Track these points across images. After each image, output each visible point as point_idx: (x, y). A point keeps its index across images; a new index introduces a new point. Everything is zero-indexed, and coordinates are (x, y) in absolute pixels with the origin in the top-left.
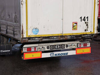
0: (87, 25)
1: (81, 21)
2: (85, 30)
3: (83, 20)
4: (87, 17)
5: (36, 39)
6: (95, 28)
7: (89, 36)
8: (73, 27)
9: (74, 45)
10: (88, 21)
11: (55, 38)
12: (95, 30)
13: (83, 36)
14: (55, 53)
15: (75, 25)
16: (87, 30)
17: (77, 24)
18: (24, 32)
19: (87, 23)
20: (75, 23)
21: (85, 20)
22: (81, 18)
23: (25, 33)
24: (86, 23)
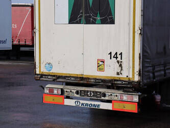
0: (121, 66)
1: (111, 59)
2: (118, 74)
3: (114, 57)
4: (121, 54)
5: (49, 77)
6: (135, 72)
7: (124, 83)
8: (98, 66)
9: (116, 96)
10: (121, 59)
11: (72, 79)
12: (135, 75)
13: (115, 82)
14: (82, 102)
15: (101, 63)
16: (121, 74)
17: (103, 62)
18: (36, 67)
19: (121, 62)
20: (101, 62)
21: (117, 58)
22: (110, 53)
23: (38, 68)
24: (118, 62)
